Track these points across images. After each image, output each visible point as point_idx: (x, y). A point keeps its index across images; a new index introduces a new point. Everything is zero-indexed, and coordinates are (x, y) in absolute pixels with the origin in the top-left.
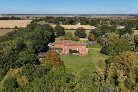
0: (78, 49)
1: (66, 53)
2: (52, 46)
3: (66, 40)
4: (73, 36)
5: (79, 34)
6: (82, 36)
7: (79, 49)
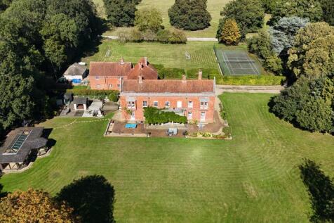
0: (179, 104)
1: (132, 119)
2: (81, 77)
3: (140, 41)
4: (166, 22)
5: (183, 17)
6: (193, 25)
7: (184, 105)
